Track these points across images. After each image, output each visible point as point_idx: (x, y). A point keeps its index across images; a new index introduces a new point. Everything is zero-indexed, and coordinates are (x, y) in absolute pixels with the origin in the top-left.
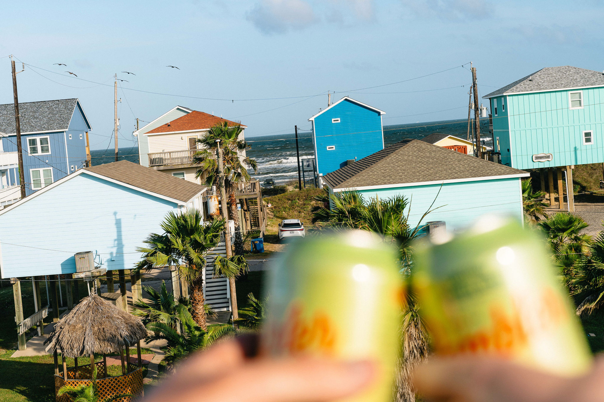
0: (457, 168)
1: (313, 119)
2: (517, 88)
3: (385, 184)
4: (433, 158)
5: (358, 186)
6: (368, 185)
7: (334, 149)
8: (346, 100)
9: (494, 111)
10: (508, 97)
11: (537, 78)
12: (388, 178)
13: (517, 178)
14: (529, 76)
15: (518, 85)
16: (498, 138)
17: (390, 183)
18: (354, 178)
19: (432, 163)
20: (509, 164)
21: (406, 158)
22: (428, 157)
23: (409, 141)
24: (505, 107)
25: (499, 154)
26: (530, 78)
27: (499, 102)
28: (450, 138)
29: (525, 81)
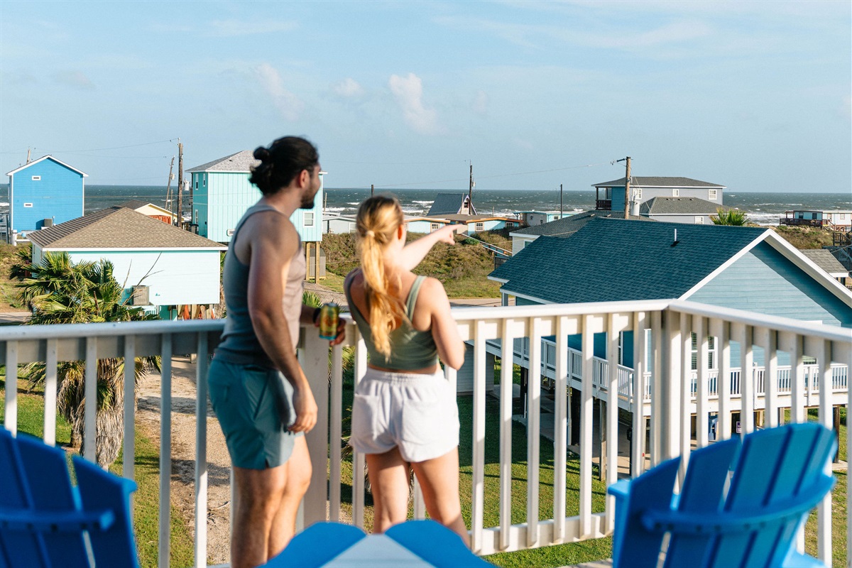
0: (163, 237)
1: (11, 174)
2: (218, 166)
3: (95, 247)
4: (141, 226)
5: (67, 247)
6: (78, 247)
7: (32, 206)
8: (49, 158)
9: (195, 185)
10: (209, 174)
11: (236, 158)
12: (98, 241)
13: (217, 251)
14: (229, 157)
15: (219, 164)
16: (196, 210)
17: (99, 247)
18: (64, 239)
19: (140, 231)
20: (205, 236)
21: (116, 224)
22: (137, 225)
23: (119, 208)
24: (206, 182)
25: (197, 225)
26: (230, 158)
27: (201, 177)
28: (150, 206)
29: (225, 161)
